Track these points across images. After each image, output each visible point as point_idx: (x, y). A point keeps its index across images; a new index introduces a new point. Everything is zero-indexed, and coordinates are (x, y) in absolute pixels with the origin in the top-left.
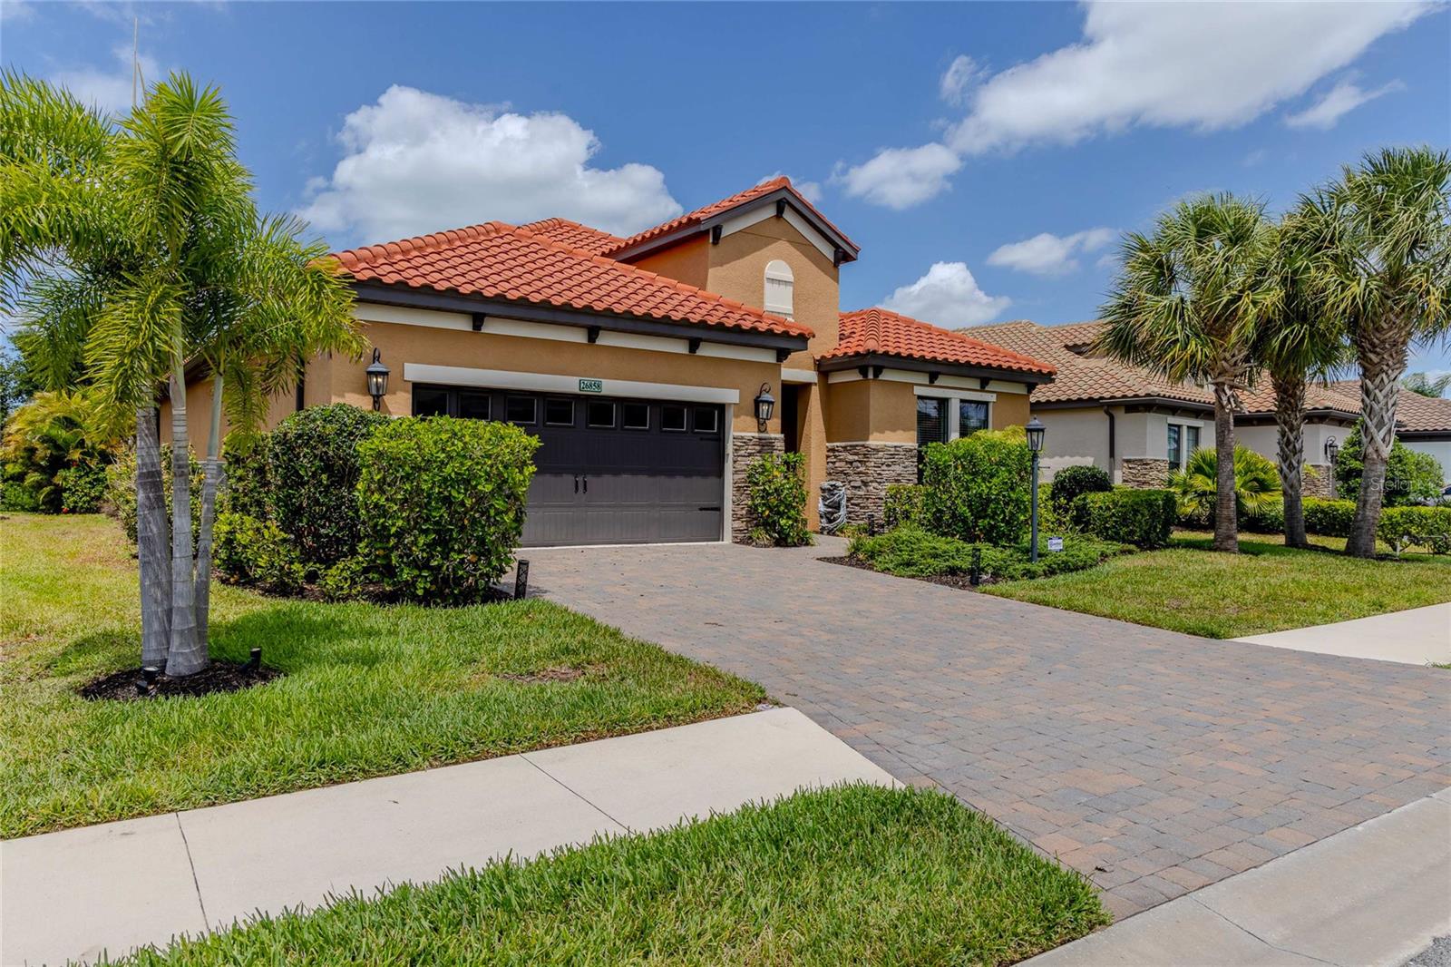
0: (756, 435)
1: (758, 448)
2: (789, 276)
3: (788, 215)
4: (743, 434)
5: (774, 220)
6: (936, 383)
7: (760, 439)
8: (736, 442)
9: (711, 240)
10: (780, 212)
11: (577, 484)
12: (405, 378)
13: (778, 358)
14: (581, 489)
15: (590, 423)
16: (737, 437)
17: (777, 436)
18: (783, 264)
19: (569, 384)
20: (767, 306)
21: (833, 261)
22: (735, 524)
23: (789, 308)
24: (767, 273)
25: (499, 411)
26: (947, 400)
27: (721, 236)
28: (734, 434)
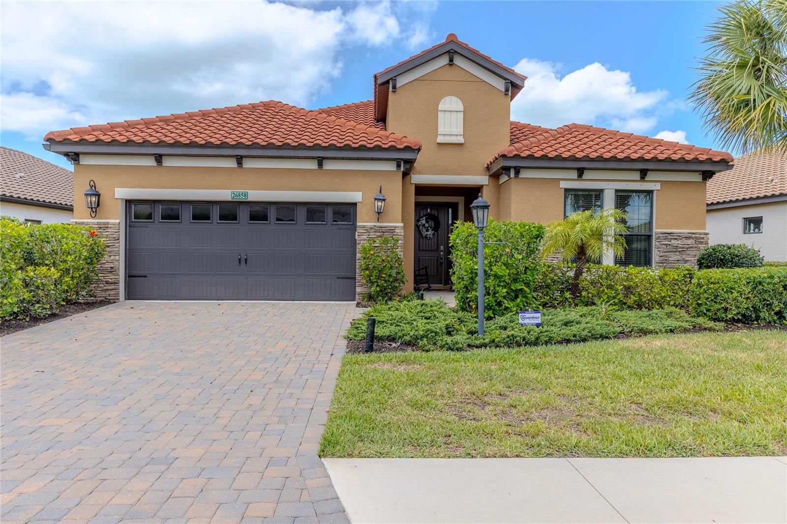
0: (378, 224)
1: (378, 234)
2: (461, 107)
3: (459, 61)
4: (365, 224)
5: (448, 67)
6: (584, 177)
7: (381, 227)
8: (359, 230)
9: (391, 89)
10: (451, 60)
11: (240, 259)
12: (116, 197)
13: (399, 166)
14: (243, 261)
15: (250, 220)
16: (360, 227)
17: (397, 225)
18: (454, 99)
19: (225, 195)
20: (441, 130)
21: (503, 90)
22: (358, 290)
23: (460, 130)
24: (441, 106)
25: (187, 215)
26: (601, 191)
27: (398, 85)
28: (358, 224)
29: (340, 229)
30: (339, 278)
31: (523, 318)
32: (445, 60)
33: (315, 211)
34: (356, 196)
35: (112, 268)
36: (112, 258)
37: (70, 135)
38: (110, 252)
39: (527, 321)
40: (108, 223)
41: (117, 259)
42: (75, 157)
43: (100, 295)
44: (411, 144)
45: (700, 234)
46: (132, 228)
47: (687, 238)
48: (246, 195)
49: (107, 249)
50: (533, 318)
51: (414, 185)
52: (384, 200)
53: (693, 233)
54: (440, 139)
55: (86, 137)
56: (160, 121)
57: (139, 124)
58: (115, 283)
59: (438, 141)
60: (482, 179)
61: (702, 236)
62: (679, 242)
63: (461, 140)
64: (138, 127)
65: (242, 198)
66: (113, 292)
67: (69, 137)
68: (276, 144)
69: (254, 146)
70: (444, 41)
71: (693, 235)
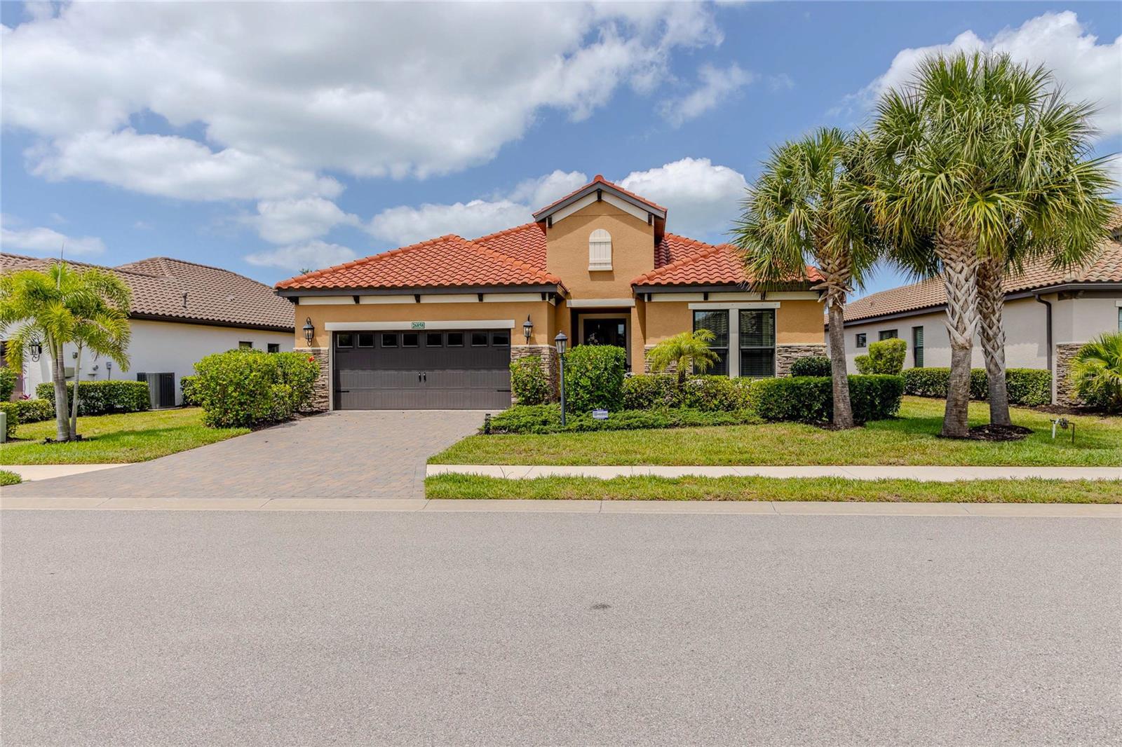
0: (528, 346)
1: (528, 354)
2: (609, 238)
3: (606, 198)
4: (518, 346)
5: (597, 203)
7: (530, 348)
8: (512, 351)
9: (547, 226)
10: (599, 197)
11: (420, 376)
12: (326, 329)
13: (544, 298)
14: (423, 378)
15: (428, 344)
16: (513, 348)
17: (543, 346)
18: (603, 231)
19: (406, 325)
20: (591, 260)
21: (647, 222)
22: (513, 400)
23: (609, 259)
24: (592, 239)
25: (379, 341)
26: (727, 311)
27: (554, 222)
28: (512, 346)
29: (499, 350)
30: (499, 391)
31: (596, 415)
32: (594, 198)
33: (479, 337)
34: (509, 324)
35: (323, 385)
36: (324, 377)
37: (292, 283)
38: (322, 372)
39: (598, 416)
40: (320, 350)
41: (326, 378)
42: (295, 300)
43: (316, 407)
44: (551, 280)
45: (819, 347)
46: (338, 354)
47: (805, 351)
48: (423, 325)
49: (321, 370)
50: (602, 414)
51: (569, 309)
52: (532, 327)
53: (812, 347)
54: (591, 268)
55: (304, 285)
56: (358, 264)
57: (340, 269)
58: (326, 397)
59: (589, 269)
60: (630, 302)
61: (820, 348)
62: (799, 354)
63: (609, 268)
64: (340, 271)
65: (420, 328)
66: (325, 404)
67: (291, 285)
68: (446, 285)
69: (429, 287)
70: (592, 182)
71: (812, 348)
